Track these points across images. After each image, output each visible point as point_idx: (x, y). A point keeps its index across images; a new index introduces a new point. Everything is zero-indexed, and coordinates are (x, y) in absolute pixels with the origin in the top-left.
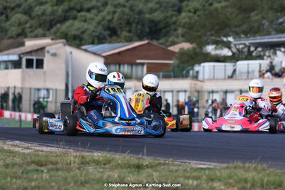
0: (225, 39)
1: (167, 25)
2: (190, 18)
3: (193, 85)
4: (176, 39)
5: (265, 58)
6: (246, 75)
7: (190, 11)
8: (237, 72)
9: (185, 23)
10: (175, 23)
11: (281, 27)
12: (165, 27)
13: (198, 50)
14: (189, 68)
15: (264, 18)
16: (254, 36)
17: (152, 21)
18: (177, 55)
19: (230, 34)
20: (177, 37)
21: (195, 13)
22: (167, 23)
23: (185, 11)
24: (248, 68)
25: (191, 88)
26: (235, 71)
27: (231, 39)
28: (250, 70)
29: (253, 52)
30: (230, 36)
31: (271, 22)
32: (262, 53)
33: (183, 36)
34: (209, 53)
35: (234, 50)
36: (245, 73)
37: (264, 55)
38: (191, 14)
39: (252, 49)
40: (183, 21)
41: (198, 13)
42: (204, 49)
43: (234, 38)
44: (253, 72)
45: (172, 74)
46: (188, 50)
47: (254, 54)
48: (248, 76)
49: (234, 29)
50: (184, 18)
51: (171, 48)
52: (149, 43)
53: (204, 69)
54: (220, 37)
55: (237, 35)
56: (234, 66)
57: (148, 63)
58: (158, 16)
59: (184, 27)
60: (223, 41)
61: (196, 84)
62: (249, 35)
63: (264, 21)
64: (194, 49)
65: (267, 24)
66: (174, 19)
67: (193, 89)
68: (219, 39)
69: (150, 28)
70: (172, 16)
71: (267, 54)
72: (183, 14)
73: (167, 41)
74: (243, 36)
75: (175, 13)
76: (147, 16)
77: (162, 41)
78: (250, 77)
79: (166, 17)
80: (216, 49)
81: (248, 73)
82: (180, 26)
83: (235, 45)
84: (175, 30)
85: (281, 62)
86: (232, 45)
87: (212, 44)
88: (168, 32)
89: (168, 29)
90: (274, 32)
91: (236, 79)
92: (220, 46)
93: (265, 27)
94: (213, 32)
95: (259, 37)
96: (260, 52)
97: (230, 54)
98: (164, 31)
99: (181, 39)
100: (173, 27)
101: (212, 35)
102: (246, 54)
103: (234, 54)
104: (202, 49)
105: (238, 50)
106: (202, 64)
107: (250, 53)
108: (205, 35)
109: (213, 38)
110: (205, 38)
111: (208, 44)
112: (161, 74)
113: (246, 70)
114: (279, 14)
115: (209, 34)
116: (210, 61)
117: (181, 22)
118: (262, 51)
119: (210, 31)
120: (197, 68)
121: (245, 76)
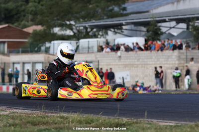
0: (68, 23)
1: (18, 12)
2: (35, 7)
3: (47, 58)
4: (27, 23)
5: (99, 36)
6: (87, 49)
7: (35, 2)
8: (80, 47)
9: (32, 11)
10: (24, 11)
11: (110, 13)
12: (16, 14)
13: (47, 31)
14: (40, 45)
15: (97, 6)
16: (90, 21)
17: (7, 10)
18: (31, 35)
19: (72, 18)
20: (28, 22)
21: (39, 3)
22: (18, 10)
23: (32, 2)
24: (89, 44)
25: (45, 60)
26: (78, 47)
27: (73, 23)
28: (90, 46)
29: (89, 32)
30: (71, 20)
31: (103, 9)
32: (97, 33)
33: (32, 20)
34: (56, 33)
35: (75, 31)
36: (86, 48)
37: (99, 34)
38: (36, 4)
39: (89, 30)
40: (31, 9)
41: (41, 3)
42: (52, 30)
43: (75, 22)
44: (92, 47)
45: (29, 49)
46: (40, 31)
47: (90, 34)
48: (88, 51)
49: (75, 15)
50: (30, 7)
51: (25, 30)
52: (9, 26)
53: (54, 46)
54: (64, 21)
55: (77, 19)
56: (77, 43)
57: (8, 42)
58: (11, 5)
59: (31, 14)
60: (66, 24)
61: (49, 57)
62: (86, 20)
63: (98, 9)
64: (45, 30)
65: (100, 10)
66: (23, 7)
67: (46, 61)
68: (64, 23)
69: (5, 15)
70: (22, 5)
71: (101, 33)
72: (30, 4)
73: (20, 24)
74: (81, 20)
75: (24, 3)
76: (3, 5)
77: (16, 24)
78: (90, 51)
79: (17, 7)
80: (61, 30)
81: (89, 48)
82: (28, 13)
83: (76, 28)
84: (24, 16)
85: (114, 40)
86: (74, 27)
87: (58, 26)
88: (19, 17)
89: (19, 15)
90: (105, 17)
91: (79, 53)
92: (64, 28)
93: (99, 13)
94: (58, 17)
95: (94, 21)
96: (95, 32)
97: (72, 34)
98: (16, 17)
99: (30, 23)
100: (23, 13)
101: (58, 20)
102: (84, 34)
103: (75, 33)
104: (50, 31)
105: (78, 31)
106: (53, 42)
107: (87, 33)
108: (53, 20)
109: (59, 22)
110: (53, 22)
111: (55, 26)
112: (20, 50)
113: (87, 46)
114: (109, 3)
115: (55, 18)
116: (57, 40)
117: (28, 10)
118: (97, 31)
119: (57, 16)
120: (47, 45)
121: (86, 51)
